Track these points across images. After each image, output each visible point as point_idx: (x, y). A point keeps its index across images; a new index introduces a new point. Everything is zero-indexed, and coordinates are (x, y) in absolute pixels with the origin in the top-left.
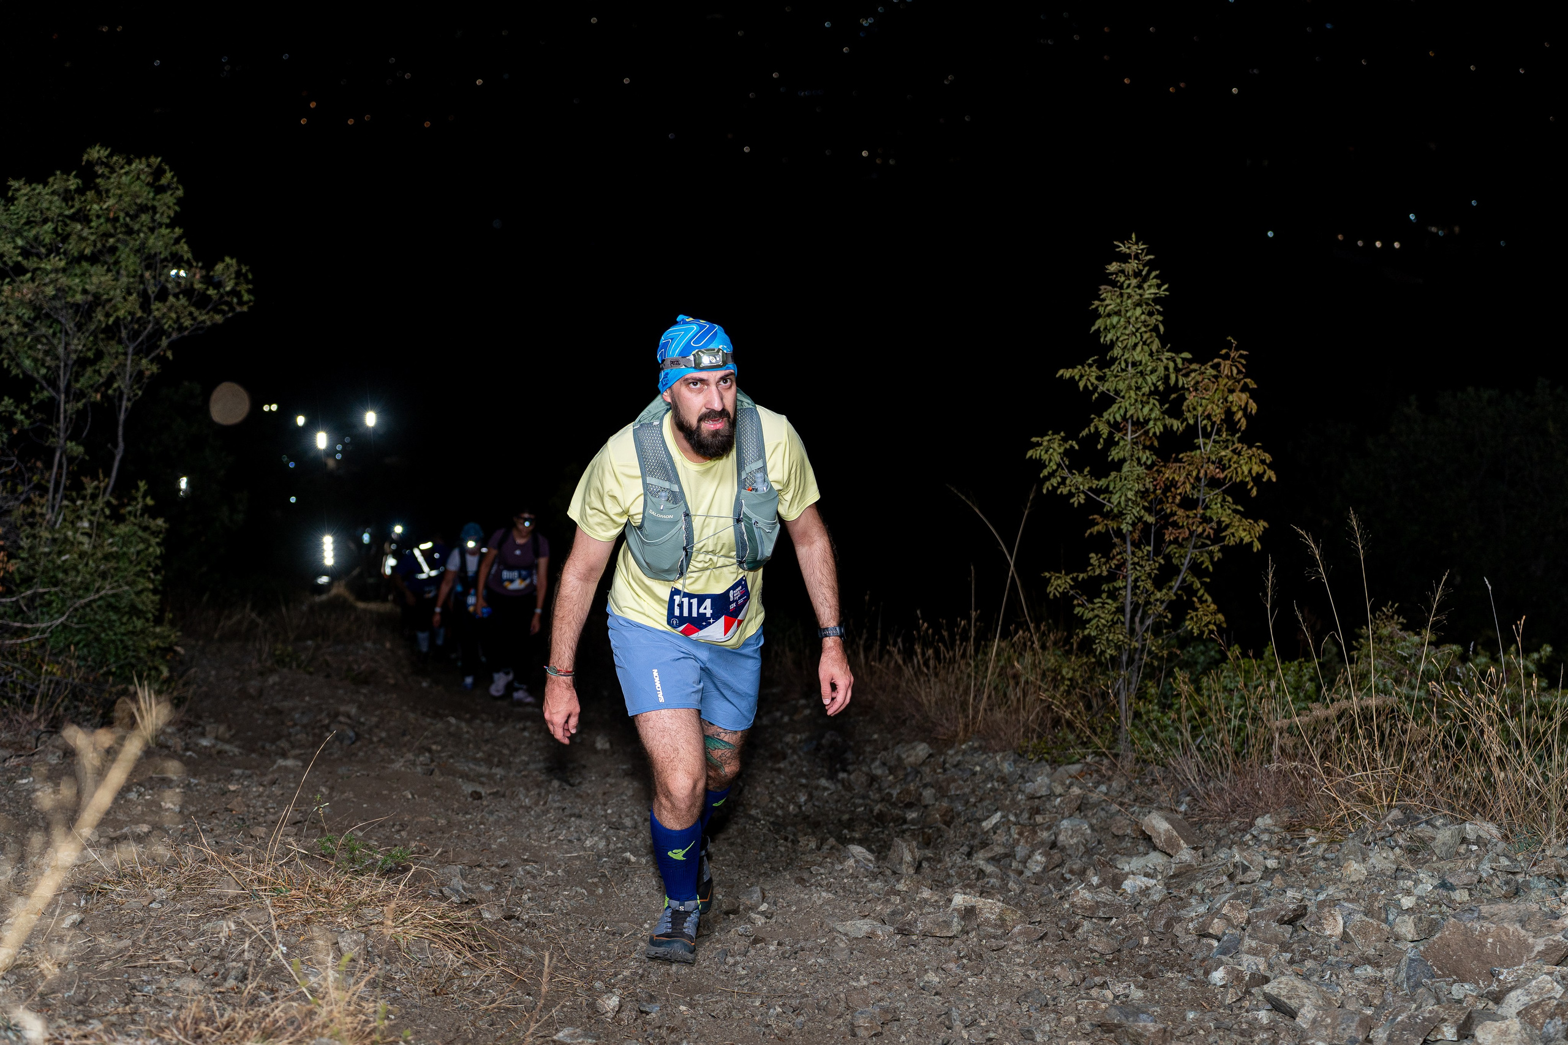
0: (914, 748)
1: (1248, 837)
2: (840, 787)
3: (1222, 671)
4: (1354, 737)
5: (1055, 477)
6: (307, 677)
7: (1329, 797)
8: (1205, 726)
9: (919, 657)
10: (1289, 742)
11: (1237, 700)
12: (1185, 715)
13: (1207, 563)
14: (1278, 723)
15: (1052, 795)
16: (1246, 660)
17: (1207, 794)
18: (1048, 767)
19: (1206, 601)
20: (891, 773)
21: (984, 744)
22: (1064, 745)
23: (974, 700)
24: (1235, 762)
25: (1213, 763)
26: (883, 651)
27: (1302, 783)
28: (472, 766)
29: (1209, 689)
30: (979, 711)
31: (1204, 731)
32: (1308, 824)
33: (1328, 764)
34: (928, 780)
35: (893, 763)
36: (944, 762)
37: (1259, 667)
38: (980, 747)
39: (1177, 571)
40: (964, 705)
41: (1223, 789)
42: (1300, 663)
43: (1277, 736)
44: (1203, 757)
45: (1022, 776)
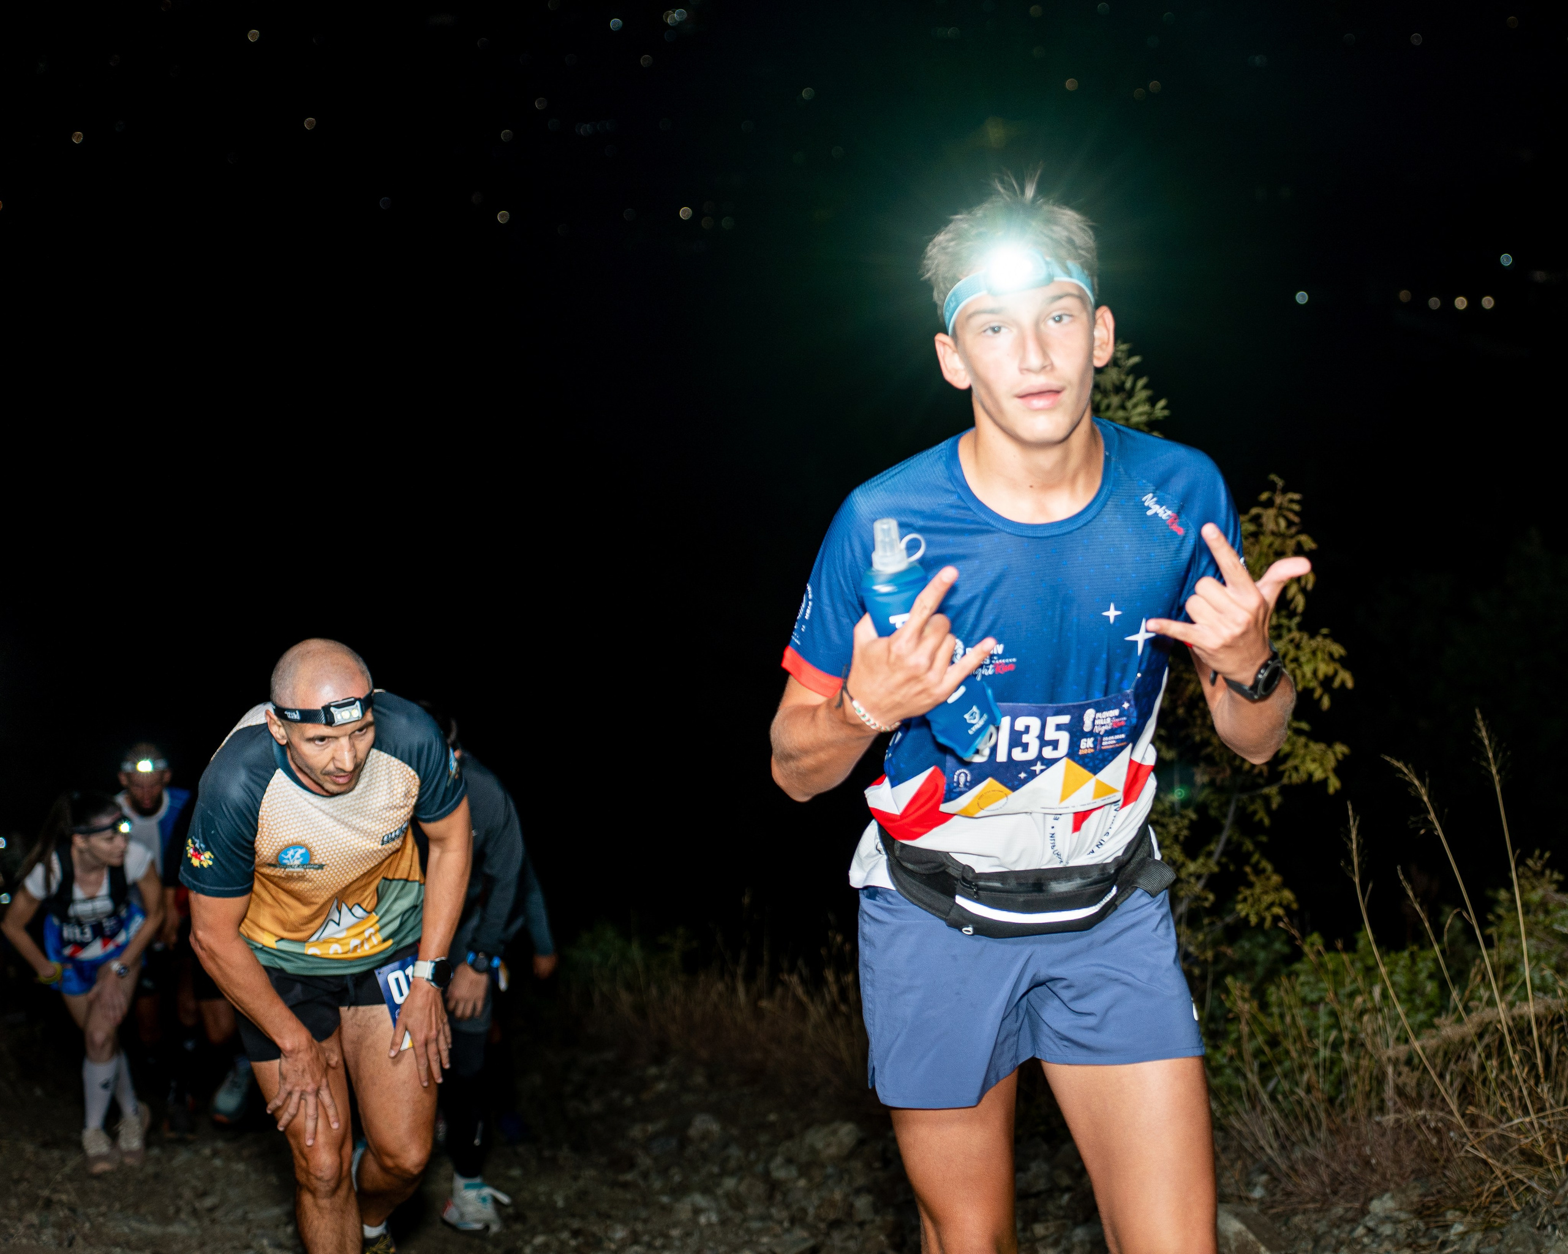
0: (833, 1132)
1: (1360, 1231)
2: (724, 1204)
3: (1297, 975)
4: (1505, 1064)
7: (1477, 1159)
8: (1280, 1063)
10: (1410, 1079)
11: (1324, 1019)
12: (1248, 1047)
13: (1262, 815)
14: (1391, 1052)
16: (1332, 955)
17: (1293, 1168)
18: (1045, 1147)
19: (1264, 871)
20: (801, 1176)
24: (1329, 1115)
25: (1296, 1118)
27: (1435, 1141)
28: (134, 1224)
29: (1281, 1004)
31: (1278, 1070)
32: (1450, 1203)
33: (1471, 1110)
34: (861, 1181)
35: (804, 1157)
37: (1352, 963)
39: (1219, 829)
41: (1316, 1160)
42: (1412, 956)
43: (1390, 1070)
44: (1281, 1110)
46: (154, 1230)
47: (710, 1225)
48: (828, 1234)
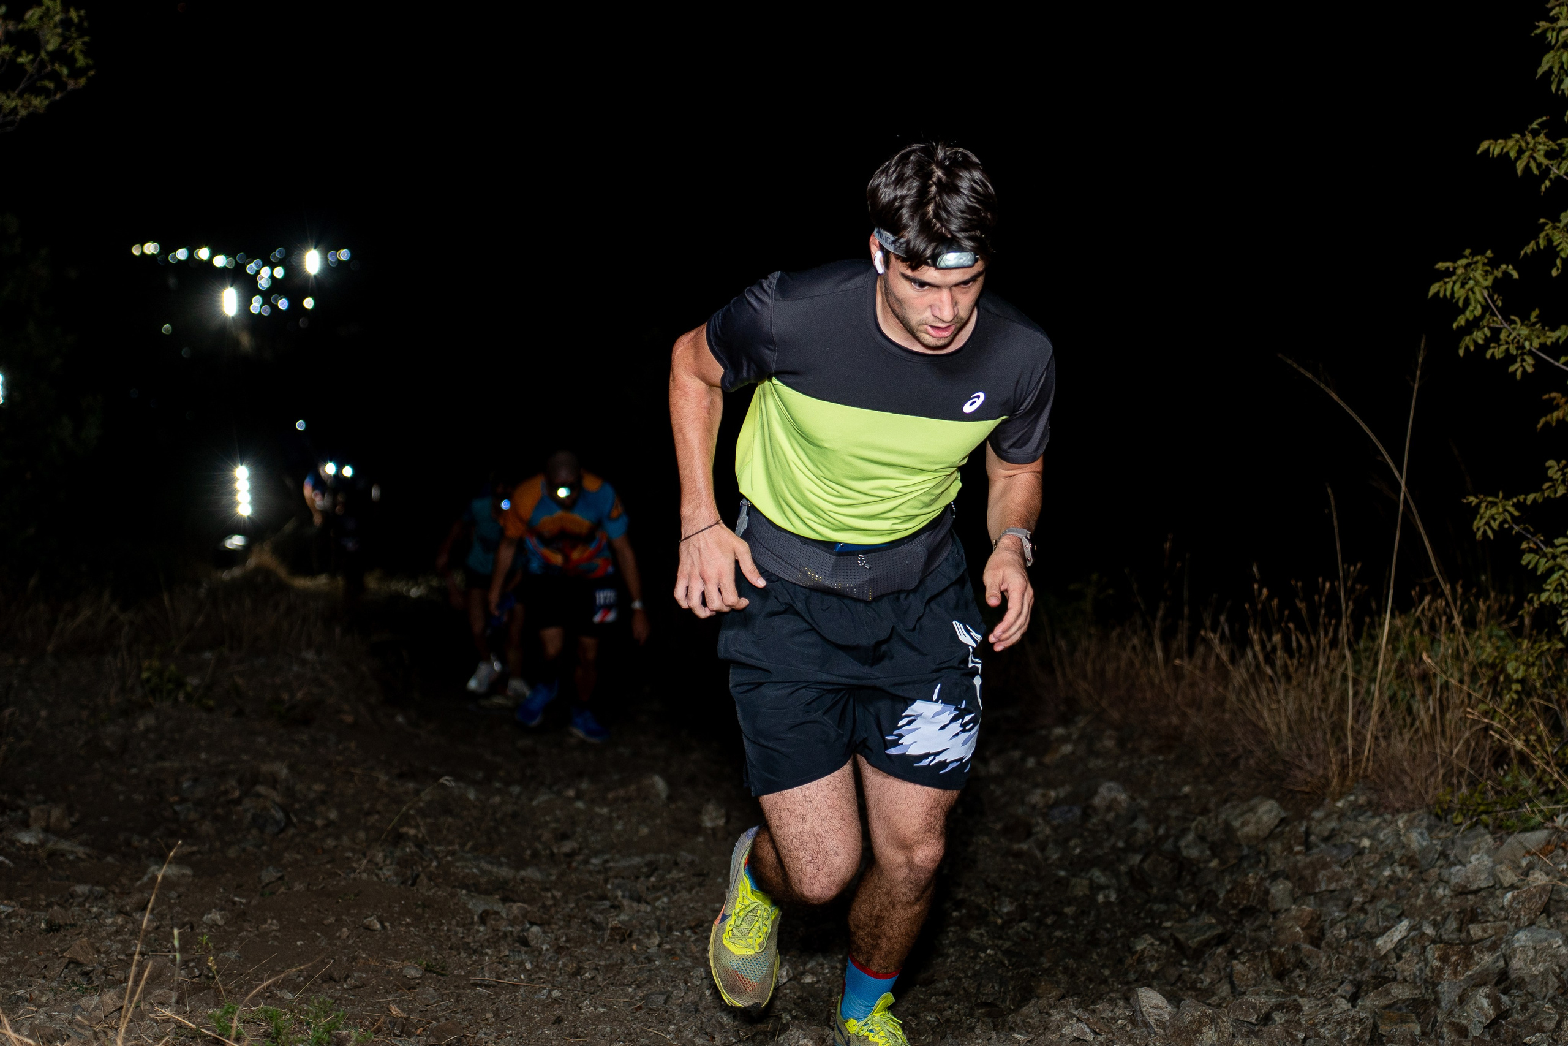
0: (1253, 810)
2: (1125, 882)
5: (1480, 329)
6: (204, 715)
9: (1257, 648)
15: (1496, 887)
18: (1488, 837)
20: (1214, 855)
21: (1375, 797)
22: (1516, 798)
23: (1356, 718)
26: (1194, 639)
28: (485, 865)
30: (1365, 739)
34: (1279, 865)
35: (1218, 837)
36: (1308, 833)
38: (1370, 803)
40: (1338, 728)
45: (1443, 855)
46: (505, 872)
47: (1108, 903)
48: (1238, 922)
